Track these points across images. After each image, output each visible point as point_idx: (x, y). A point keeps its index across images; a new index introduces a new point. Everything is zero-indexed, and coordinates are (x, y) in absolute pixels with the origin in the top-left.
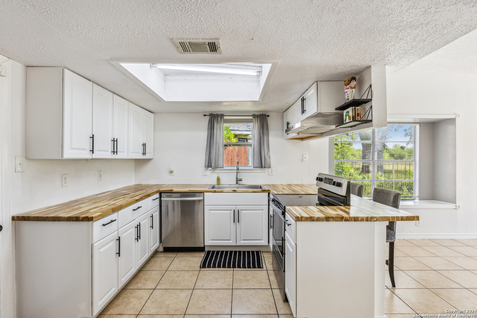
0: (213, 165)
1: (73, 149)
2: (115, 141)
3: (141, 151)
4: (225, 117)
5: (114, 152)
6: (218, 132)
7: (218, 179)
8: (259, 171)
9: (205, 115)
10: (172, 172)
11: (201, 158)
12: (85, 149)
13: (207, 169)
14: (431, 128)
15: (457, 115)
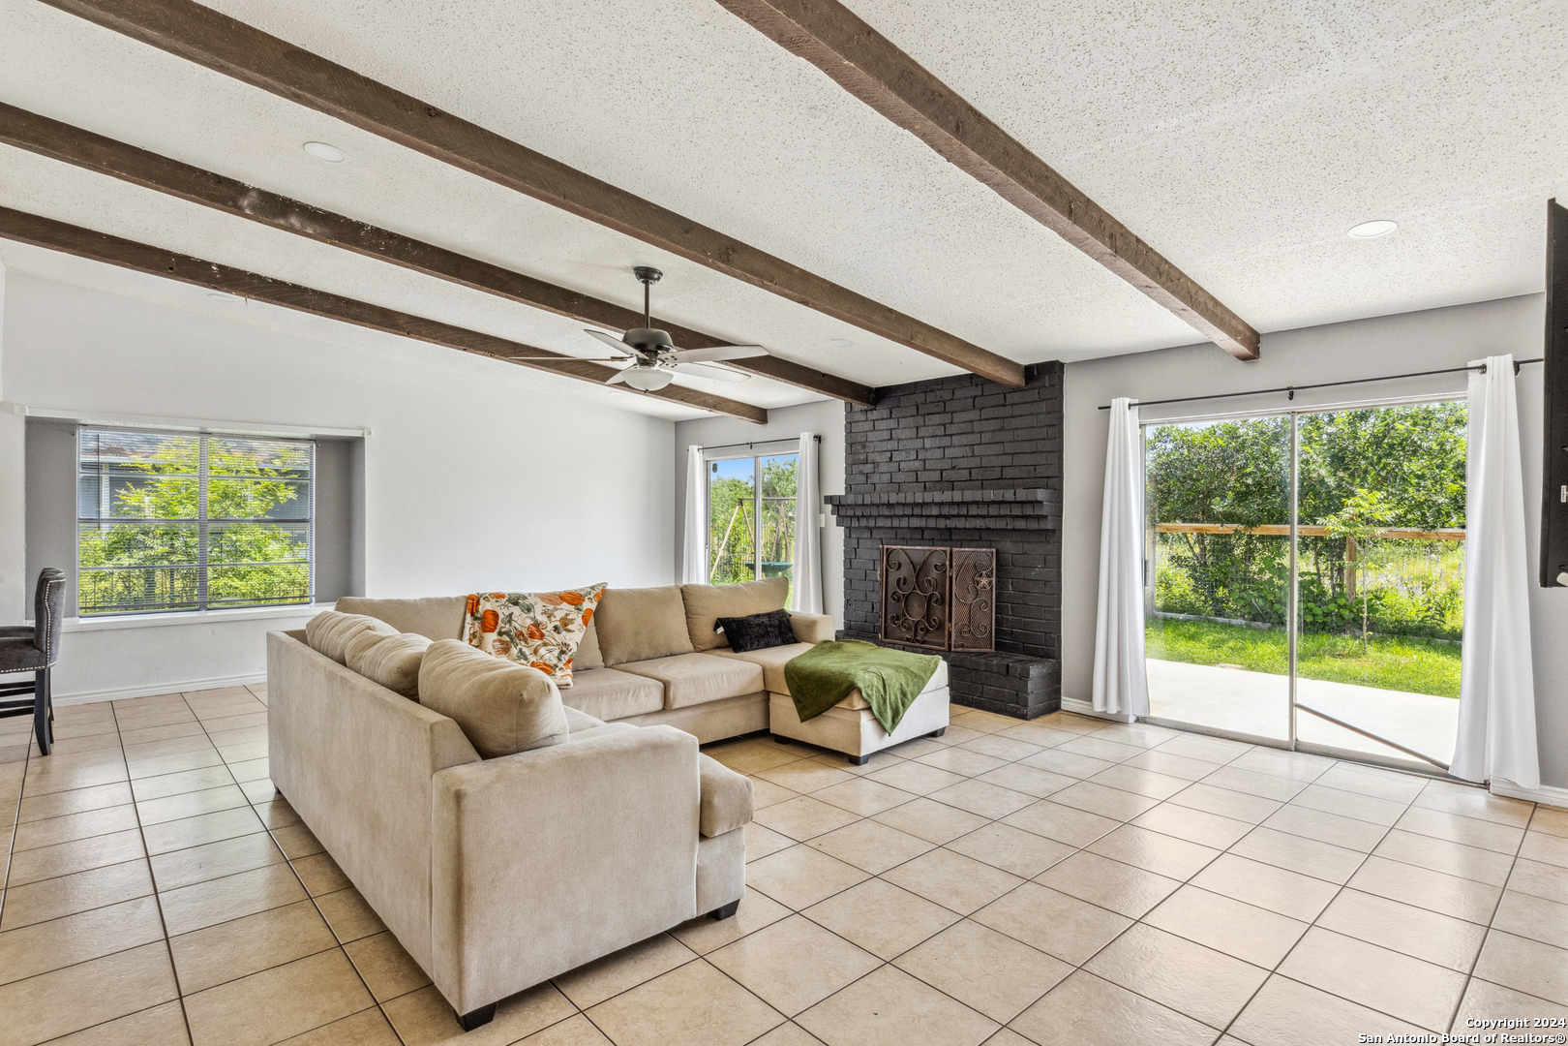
14: (343, 453)
15: (366, 431)
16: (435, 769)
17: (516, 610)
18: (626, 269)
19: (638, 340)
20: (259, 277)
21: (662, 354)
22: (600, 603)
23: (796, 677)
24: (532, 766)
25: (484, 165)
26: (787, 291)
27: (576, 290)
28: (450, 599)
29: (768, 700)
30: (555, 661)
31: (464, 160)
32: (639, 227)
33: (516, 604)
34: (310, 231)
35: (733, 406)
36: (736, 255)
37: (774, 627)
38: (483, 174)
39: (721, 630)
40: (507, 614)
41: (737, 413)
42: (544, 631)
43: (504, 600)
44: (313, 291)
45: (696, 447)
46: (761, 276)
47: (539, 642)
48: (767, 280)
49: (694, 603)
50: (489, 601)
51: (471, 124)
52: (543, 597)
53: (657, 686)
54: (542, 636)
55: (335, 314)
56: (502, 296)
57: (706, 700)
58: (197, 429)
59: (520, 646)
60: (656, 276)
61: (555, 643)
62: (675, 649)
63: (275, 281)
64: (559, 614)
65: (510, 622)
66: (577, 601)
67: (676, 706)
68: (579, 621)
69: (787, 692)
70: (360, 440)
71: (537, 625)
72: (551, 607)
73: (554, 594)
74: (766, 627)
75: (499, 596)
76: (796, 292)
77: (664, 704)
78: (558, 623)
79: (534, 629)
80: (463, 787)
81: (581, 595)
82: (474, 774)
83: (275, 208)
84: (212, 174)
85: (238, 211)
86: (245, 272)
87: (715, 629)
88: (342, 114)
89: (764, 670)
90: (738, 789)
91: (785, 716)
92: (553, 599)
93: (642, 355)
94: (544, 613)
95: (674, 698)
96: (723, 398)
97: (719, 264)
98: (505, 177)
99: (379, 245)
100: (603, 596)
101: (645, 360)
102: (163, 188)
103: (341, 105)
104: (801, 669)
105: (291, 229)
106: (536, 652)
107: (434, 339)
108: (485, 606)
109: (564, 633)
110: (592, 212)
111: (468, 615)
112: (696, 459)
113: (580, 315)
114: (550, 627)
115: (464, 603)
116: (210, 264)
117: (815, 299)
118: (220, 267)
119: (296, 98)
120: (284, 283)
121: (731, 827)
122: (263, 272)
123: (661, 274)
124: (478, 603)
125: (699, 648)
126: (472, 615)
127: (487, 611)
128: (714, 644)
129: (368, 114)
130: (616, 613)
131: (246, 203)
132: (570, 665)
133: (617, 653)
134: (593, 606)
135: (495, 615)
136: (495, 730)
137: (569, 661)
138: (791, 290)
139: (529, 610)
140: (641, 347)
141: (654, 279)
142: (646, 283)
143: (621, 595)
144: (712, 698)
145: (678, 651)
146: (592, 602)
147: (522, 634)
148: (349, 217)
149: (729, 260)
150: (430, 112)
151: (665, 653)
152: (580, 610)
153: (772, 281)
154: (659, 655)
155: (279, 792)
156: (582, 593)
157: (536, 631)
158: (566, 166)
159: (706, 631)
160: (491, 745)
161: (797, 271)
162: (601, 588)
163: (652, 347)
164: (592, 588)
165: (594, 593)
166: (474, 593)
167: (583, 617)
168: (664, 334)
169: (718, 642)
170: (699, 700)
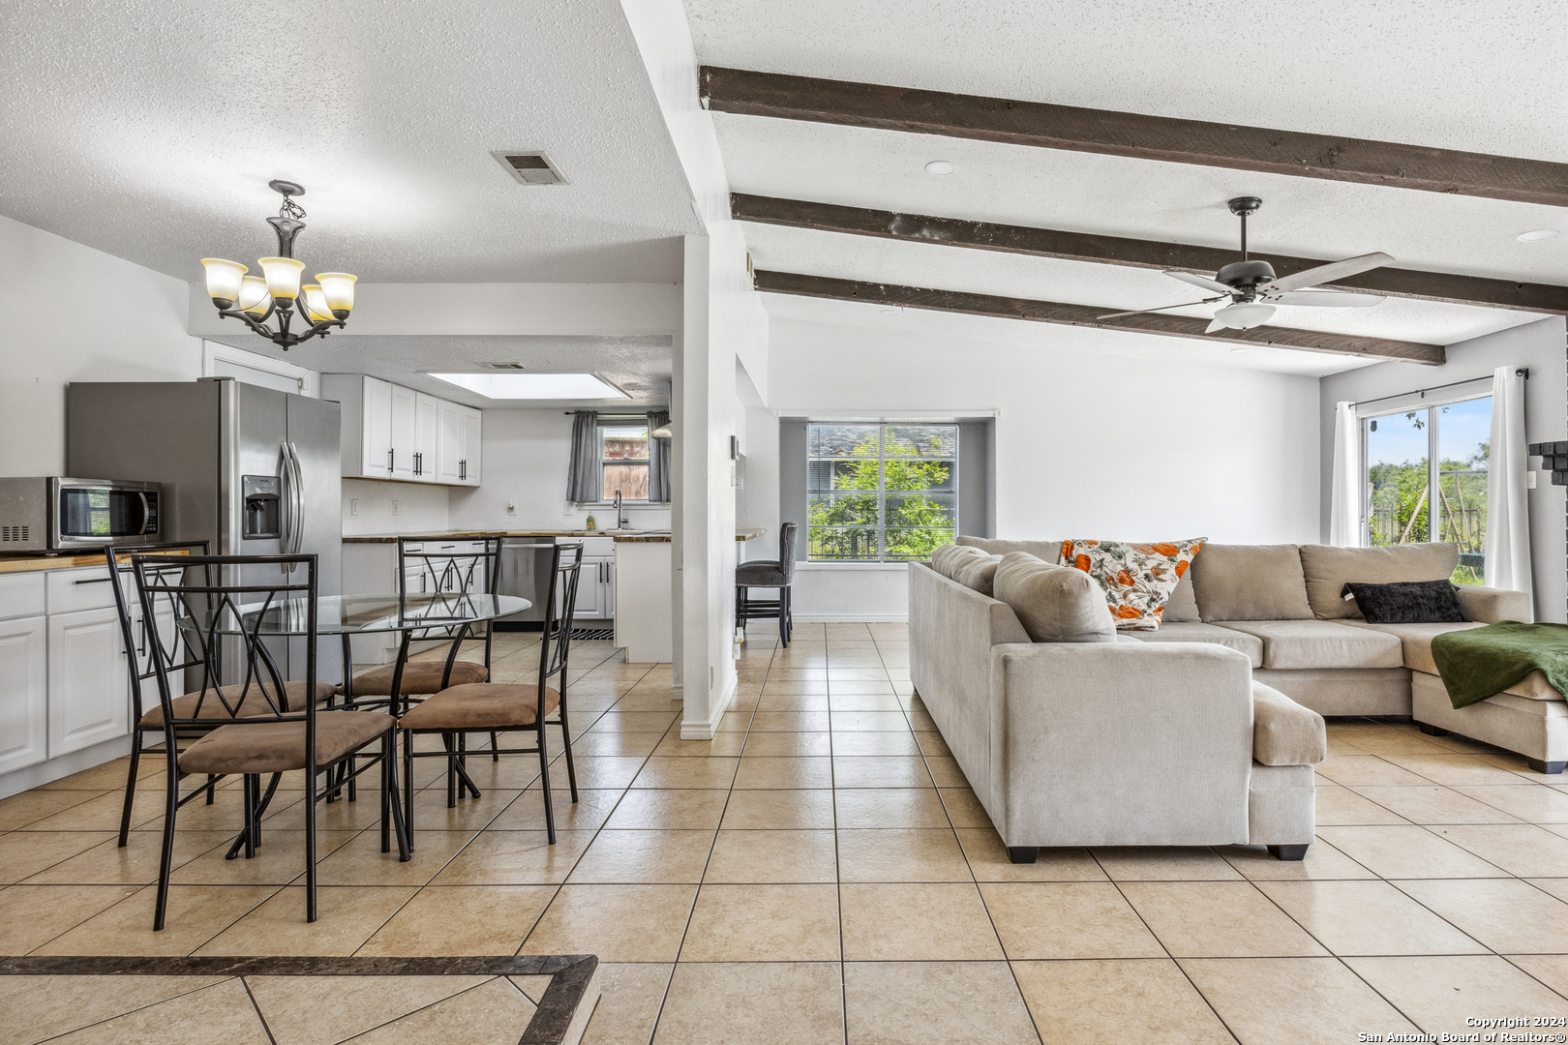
0: (578, 496)
1: (371, 466)
2: (418, 457)
3: (458, 473)
4: (600, 417)
5: (417, 472)
6: (589, 441)
7: (590, 520)
8: (660, 507)
9: (567, 413)
10: (512, 509)
11: (560, 485)
12: (383, 467)
13: (572, 505)
14: (979, 432)
15: (997, 412)
16: (994, 643)
17: (1107, 557)
18: (1219, 206)
19: (1232, 276)
20: (911, 288)
21: (1260, 287)
22: (1197, 557)
23: (1447, 653)
24: (1071, 650)
25: (1056, 137)
26: (1420, 181)
27: (1171, 242)
28: (1047, 543)
29: (1410, 680)
30: (1144, 607)
31: (1037, 137)
32: (1216, 154)
33: (1107, 550)
34: (936, 238)
35: (1391, 347)
36: (1343, 155)
37: (1429, 598)
38: (1056, 146)
39: (1350, 596)
40: (1098, 559)
41: (1398, 355)
42: (1134, 578)
43: (1096, 547)
44: (949, 292)
45: (1346, 404)
46: (1381, 171)
47: (1130, 588)
48: (1389, 173)
49: (1315, 564)
50: (1082, 546)
51: (1044, 104)
52: (1135, 547)
53: (1254, 641)
54: (1132, 582)
55: (966, 309)
56: (1097, 262)
57: (1318, 664)
58: (877, 419)
59: (1109, 590)
60: (1254, 205)
61: (1145, 590)
62: (1287, 612)
63: (922, 289)
64: (1151, 564)
65: (1101, 566)
66: (1171, 552)
67: (1278, 665)
68: (1172, 571)
69: (1436, 671)
70: (993, 419)
71: (1127, 571)
72: (1143, 556)
73: (1148, 545)
74: (1415, 597)
75: (1092, 543)
76: (1435, 179)
77: (1263, 662)
78: (1149, 572)
79: (1124, 575)
80: (1009, 654)
81: (1176, 547)
82: (1022, 650)
83: (914, 226)
84: (872, 210)
85: (888, 234)
86: (901, 287)
87: (1343, 596)
88: (942, 130)
89: (1403, 643)
90: (1302, 722)
91: (1433, 698)
92: (1145, 549)
93: (1235, 291)
94: (1135, 561)
95: (1275, 658)
96: (1376, 339)
97: (1319, 169)
98: (1075, 142)
99: (988, 237)
100: (1201, 550)
101: (1241, 296)
102: (842, 229)
103: (941, 122)
104: (1455, 644)
105: (924, 240)
106: (1125, 596)
107: (1046, 317)
108: (1078, 551)
109: (1155, 581)
110: (1163, 152)
111: (1063, 558)
112: (1348, 419)
113: (1176, 266)
114: (1141, 574)
115: (1059, 549)
116: (879, 285)
117: (1465, 182)
118: (886, 286)
119: (911, 129)
120: (928, 290)
121: (1293, 760)
122: (913, 285)
123: (1260, 201)
124: (1072, 548)
125: (1320, 614)
126: (1067, 558)
127: (1080, 555)
128: (1342, 613)
129: (961, 124)
130: (1214, 567)
131: (893, 227)
132: (1161, 613)
133: (1215, 609)
134: (1189, 558)
135: (1088, 559)
136: (1044, 617)
137: (1160, 610)
138: (1427, 178)
139: (1120, 557)
140: (1235, 282)
141: (1252, 208)
142: (1243, 215)
143: (1222, 550)
144: (1326, 664)
145: (1292, 615)
146: (1188, 555)
147: (1112, 578)
148: (964, 220)
149: (1332, 163)
150: (1009, 105)
151: (1275, 616)
152: (1174, 561)
153: (1397, 173)
154: (1268, 617)
155: (916, 690)
156: (1177, 545)
157: (1126, 577)
158: (1135, 115)
159: (1330, 596)
160: (1041, 632)
161: (1436, 154)
162: (1199, 542)
163: (1249, 281)
164: (1190, 541)
165: (1190, 546)
166: (1070, 540)
167: (1176, 568)
168: (1264, 264)
169: (1348, 610)
170: (1307, 664)
